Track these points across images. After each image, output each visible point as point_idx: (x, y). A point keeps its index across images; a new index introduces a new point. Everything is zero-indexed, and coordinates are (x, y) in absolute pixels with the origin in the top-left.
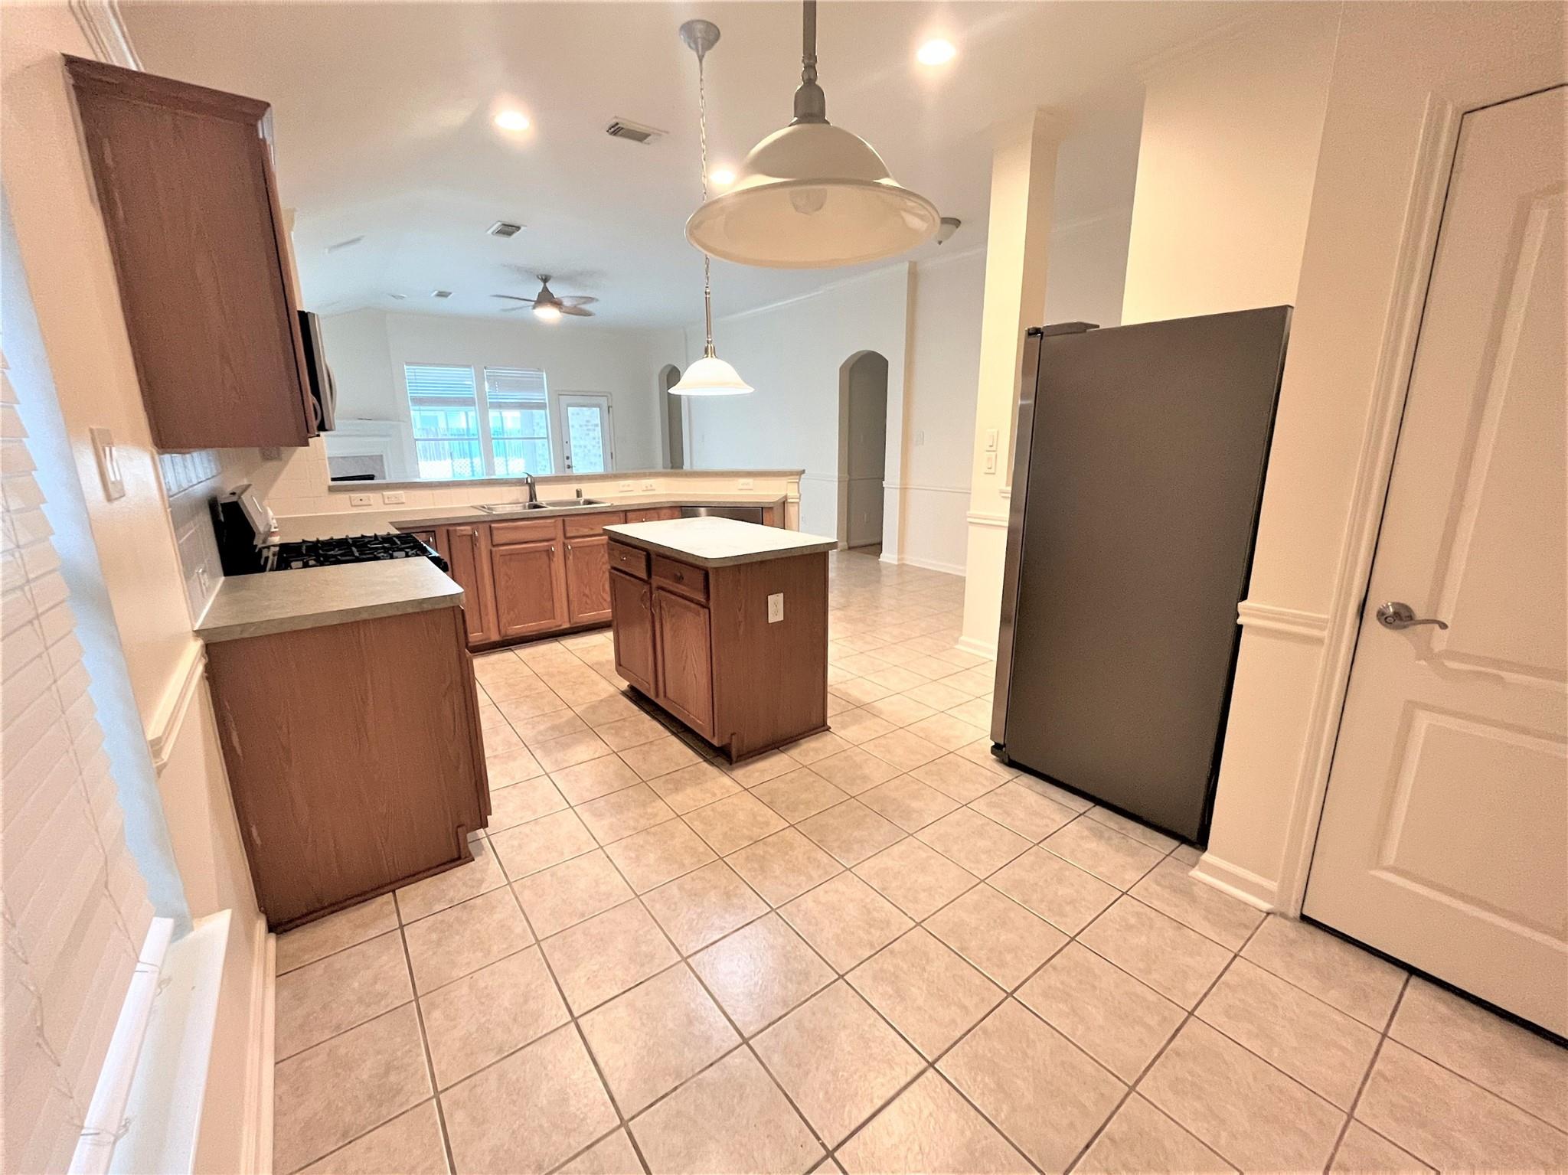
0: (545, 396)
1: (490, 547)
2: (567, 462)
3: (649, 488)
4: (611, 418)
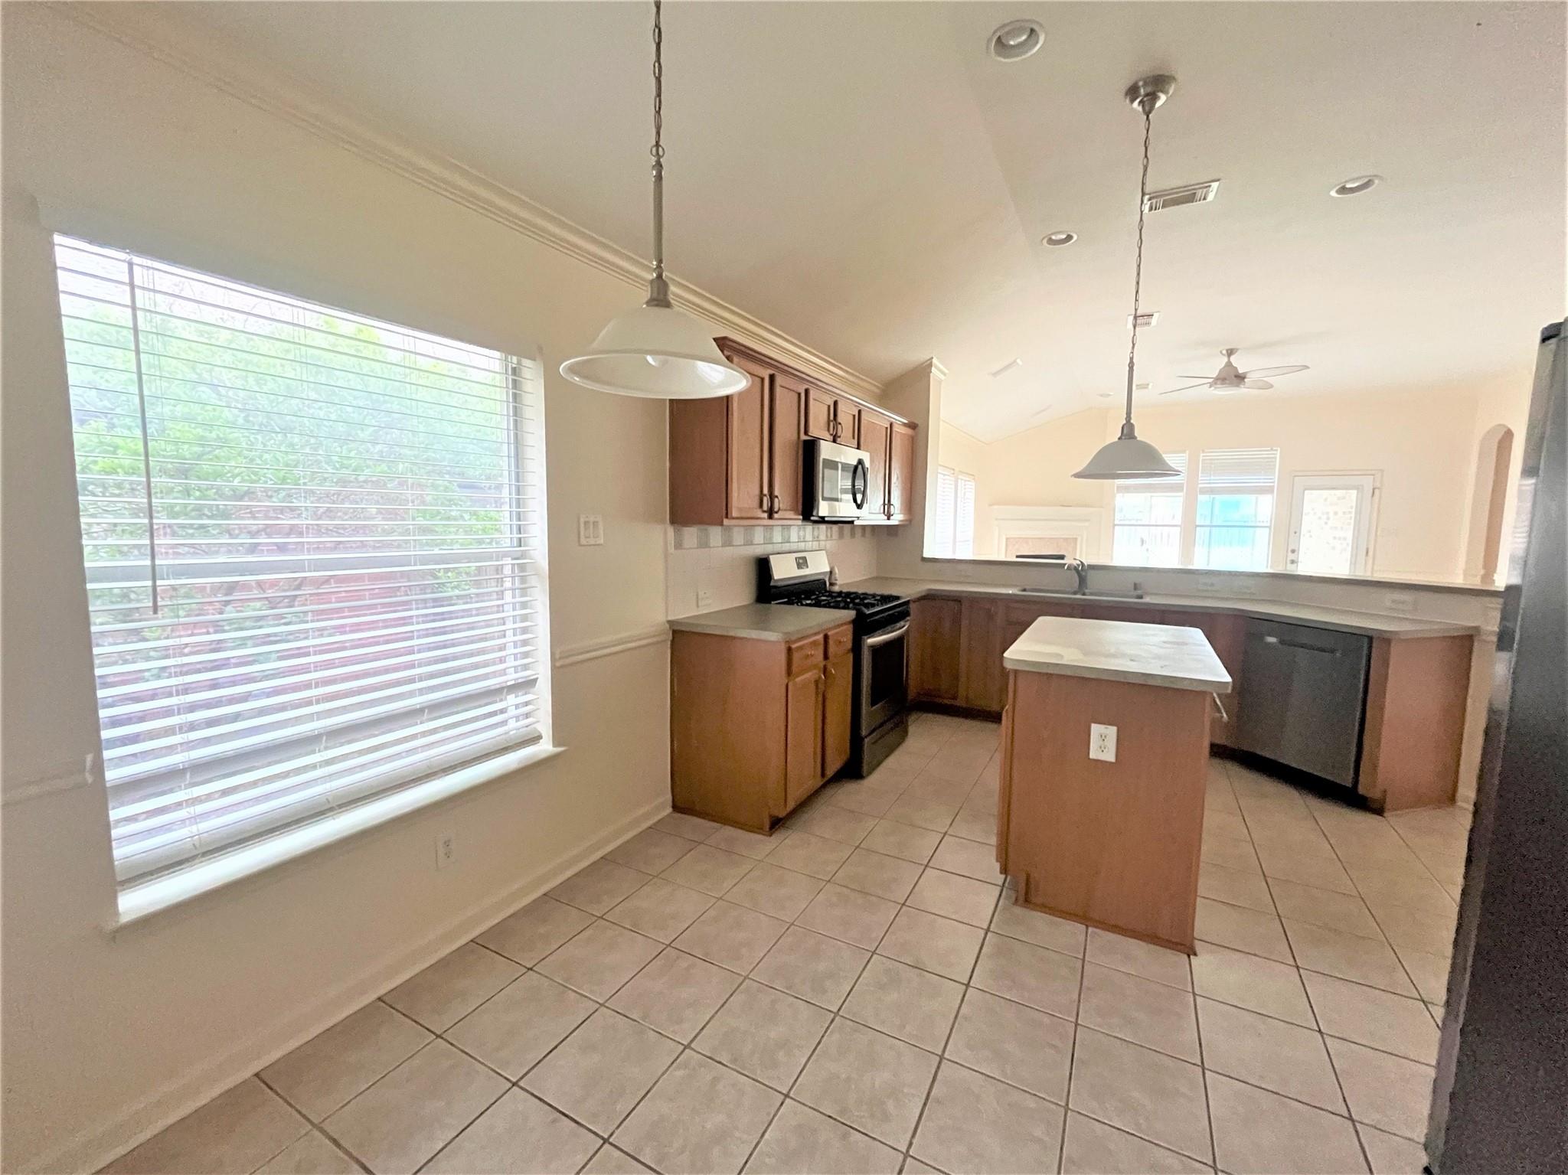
0: (1273, 479)
4: (1376, 506)
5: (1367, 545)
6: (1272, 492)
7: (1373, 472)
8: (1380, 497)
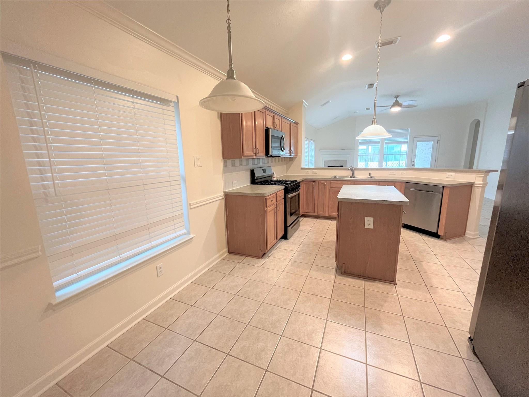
0: (407, 139)
1: (330, 188)
2: (413, 163)
3: (403, 174)
4: (438, 146)
5: (435, 159)
6: (407, 143)
7: (438, 136)
8: (440, 143)
